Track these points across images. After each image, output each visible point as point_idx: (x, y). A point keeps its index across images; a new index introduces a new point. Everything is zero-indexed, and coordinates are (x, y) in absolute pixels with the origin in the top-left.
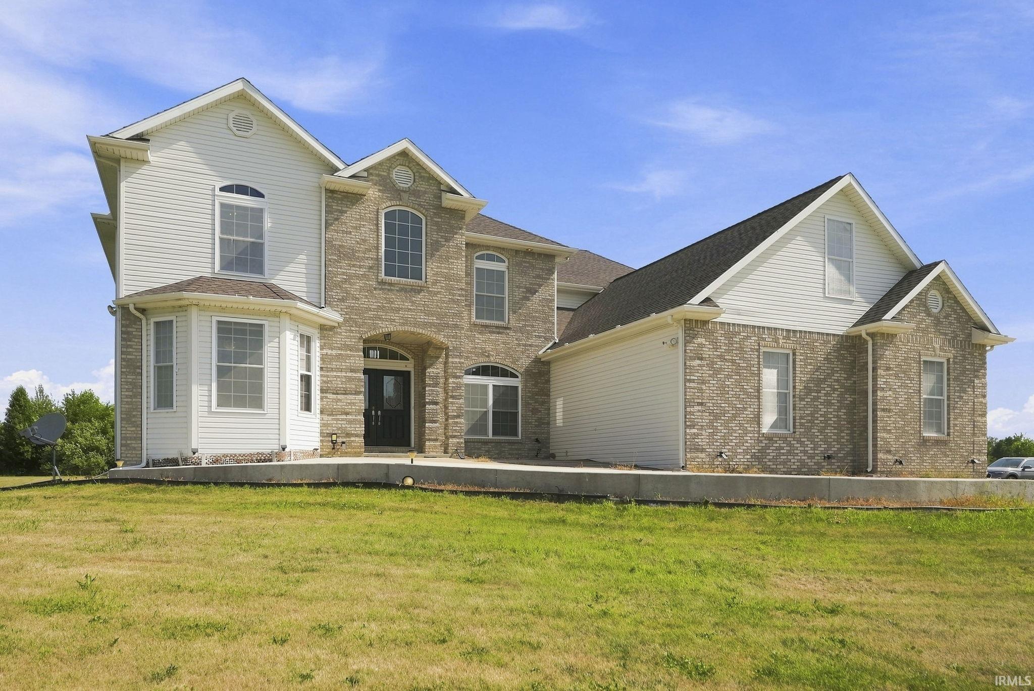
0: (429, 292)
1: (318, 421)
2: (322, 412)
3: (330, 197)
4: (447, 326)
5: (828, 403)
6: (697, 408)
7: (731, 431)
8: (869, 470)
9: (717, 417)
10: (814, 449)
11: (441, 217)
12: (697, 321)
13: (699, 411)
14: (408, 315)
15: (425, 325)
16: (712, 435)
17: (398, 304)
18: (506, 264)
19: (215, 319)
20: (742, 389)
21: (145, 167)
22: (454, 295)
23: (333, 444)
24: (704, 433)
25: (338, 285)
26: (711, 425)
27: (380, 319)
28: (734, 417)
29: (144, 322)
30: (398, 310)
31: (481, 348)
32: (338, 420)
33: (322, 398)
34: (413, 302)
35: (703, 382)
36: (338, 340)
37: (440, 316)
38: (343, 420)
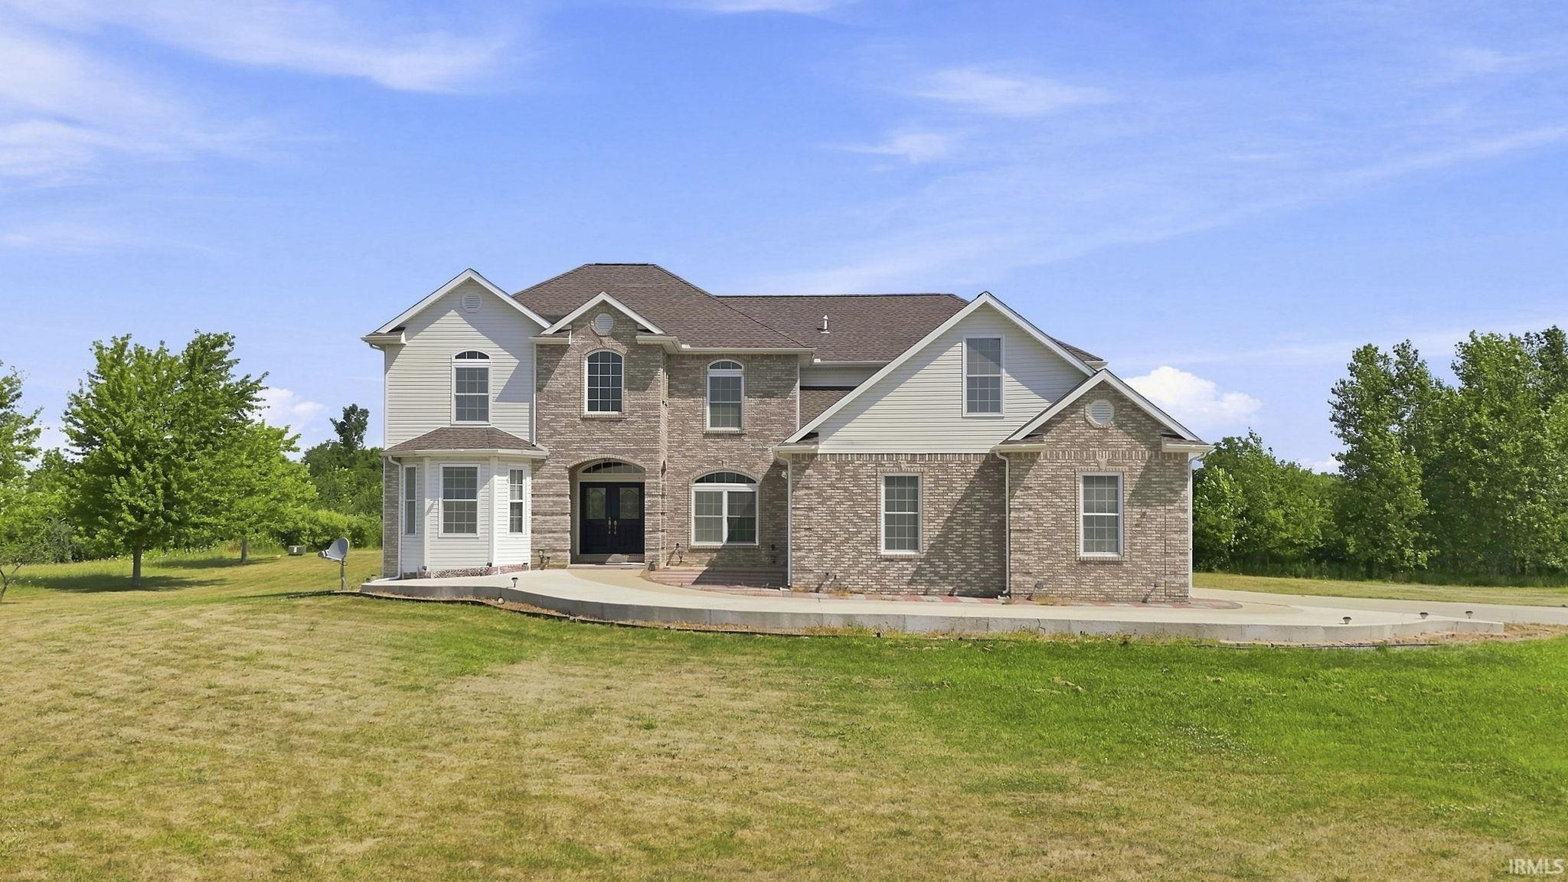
0: (627, 422)
1: (530, 539)
2: (533, 532)
3: (541, 351)
4: (643, 451)
5: (967, 524)
6: (803, 533)
7: (844, 553)
8: (1004, 592)
9: (826, 541)
10: (948, 569)
11: (637, 354)
12: (804, 455)
13: (806, 536)
14: (607, 443)
15: (623, 452)
16: (821, 557)
17: (598, 435)
18: (743, 369)
19: (441, 466)
20: (856, 514)
21: (404, 349)
22: (649, 422)
23: (542, 561)
24: (811, 555)
25: (547, 424)
26: (820, 547)
27: (583, 450)
28: (847, 540)
29: (400, 468)
30: (598, 440)
31: (714, 457)
32: (546, 538)
33: (533, 520)
34: (612, 433)
35: (811, 509)
36: (545, 470)
37: (637, 442)
38: (550, 538)
